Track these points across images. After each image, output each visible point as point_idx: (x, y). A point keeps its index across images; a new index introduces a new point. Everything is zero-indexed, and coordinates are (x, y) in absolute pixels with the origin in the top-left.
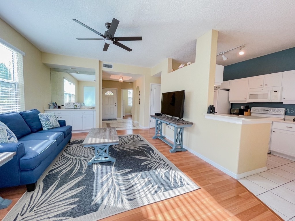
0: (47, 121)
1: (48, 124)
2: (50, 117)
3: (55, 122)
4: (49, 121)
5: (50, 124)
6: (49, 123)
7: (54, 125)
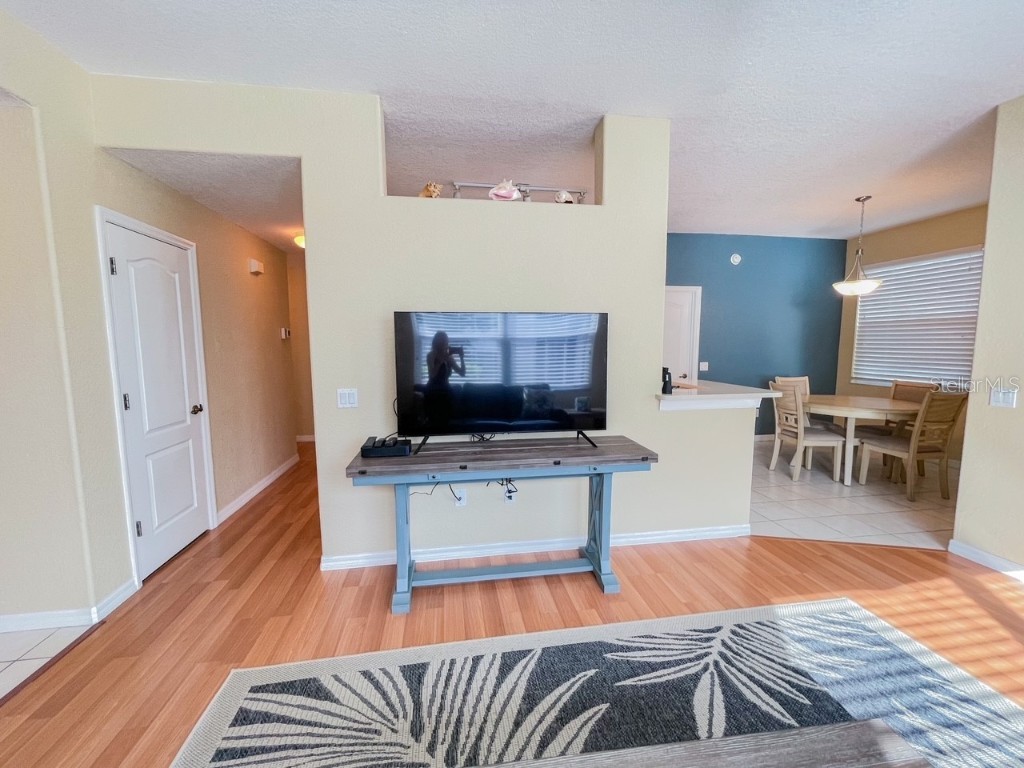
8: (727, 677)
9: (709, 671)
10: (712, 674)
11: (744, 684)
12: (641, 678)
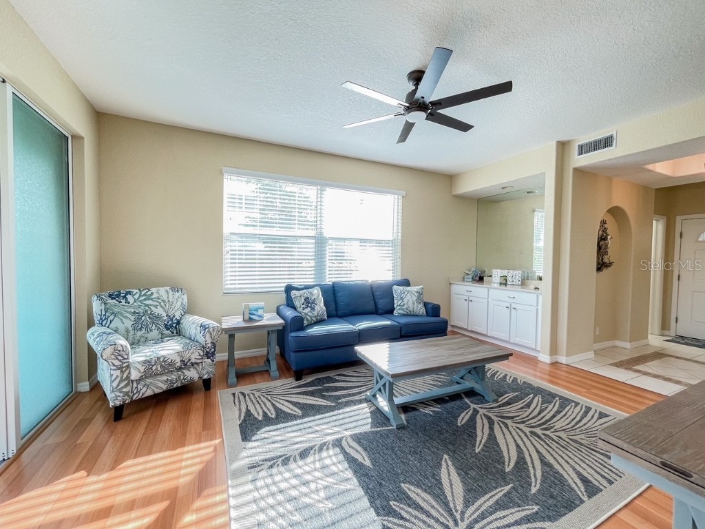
0: (400, 300)
1: (399, 305)
2: (406, 293)
3: (414, 303)
4: (402, 300)
5: (403, 306)
6: (402, 304)
7: (411, 308)
8: (445, 510)
9: (459, 512)
10: (457, 511)
11: (433, 507)
12: (501, 494)
